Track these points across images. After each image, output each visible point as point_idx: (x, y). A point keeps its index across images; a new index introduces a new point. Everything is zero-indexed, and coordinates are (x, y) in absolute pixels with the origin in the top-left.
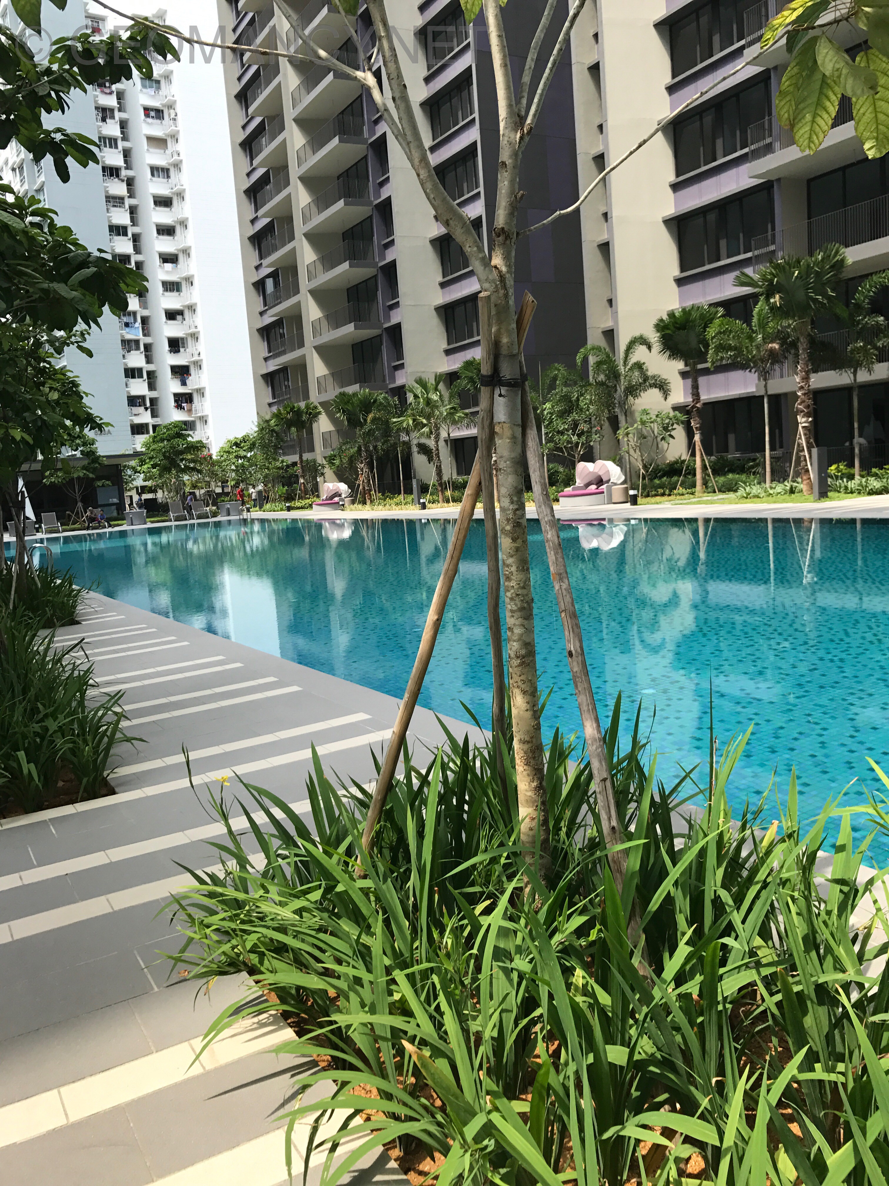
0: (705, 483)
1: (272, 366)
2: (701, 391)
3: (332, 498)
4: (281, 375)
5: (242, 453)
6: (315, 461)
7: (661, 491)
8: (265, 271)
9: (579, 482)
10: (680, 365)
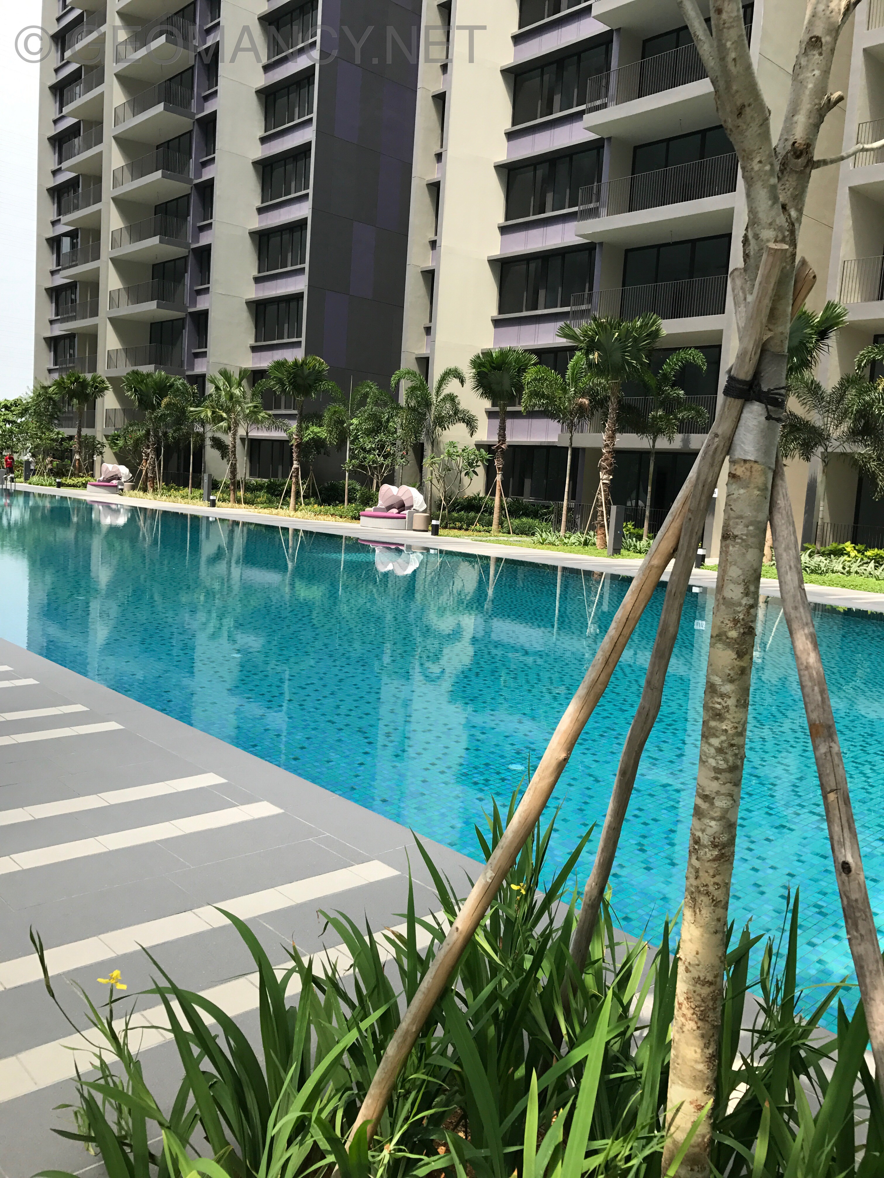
0: (501, 523)
1: (58, 330)
2: (507, 432)
3: (109, 480)
4: (67, 341)
5: (10, 417)
6: (94, 438)
7: (458, 524)
8: (62, 229)
9: (381, 504)
10: (487, 404)
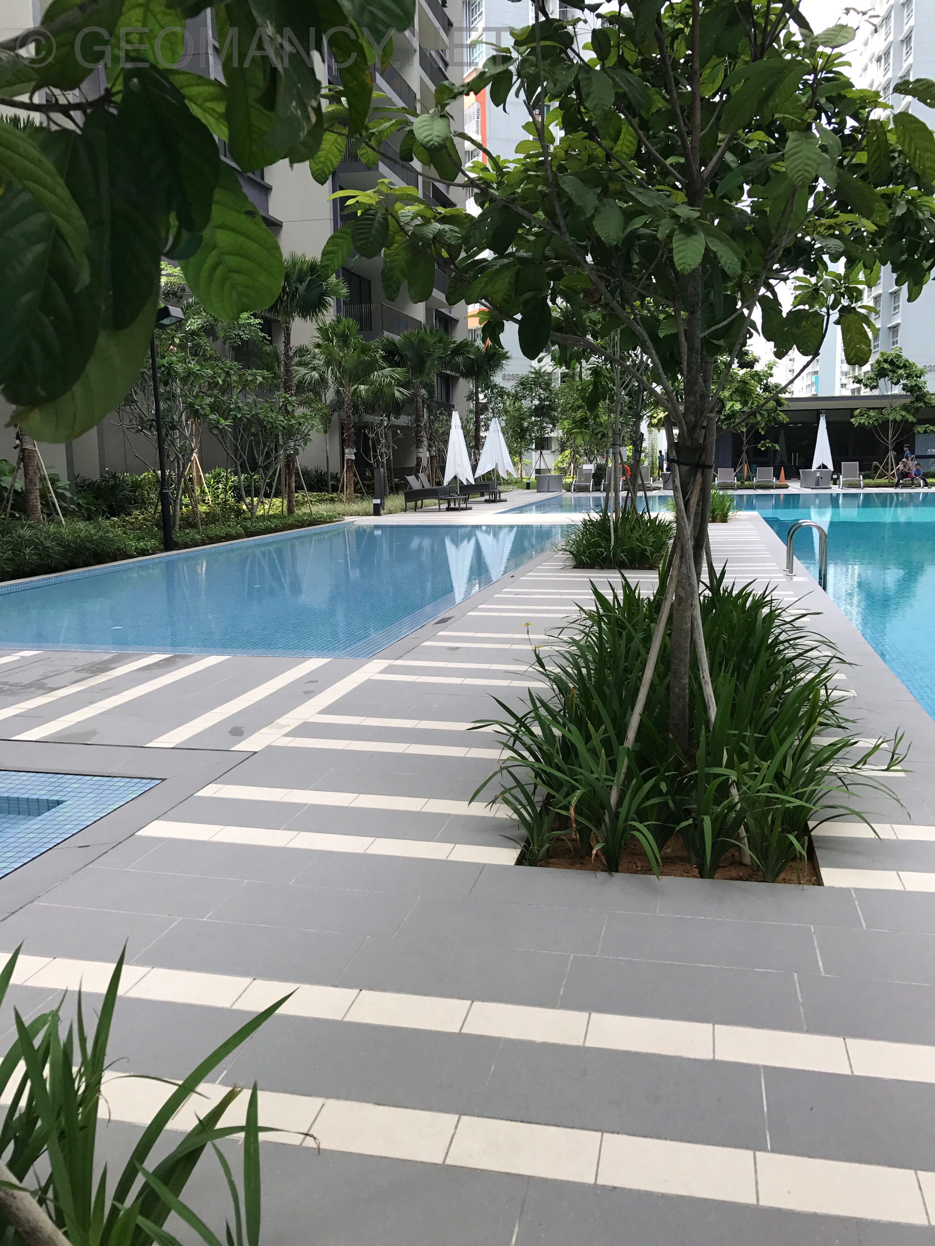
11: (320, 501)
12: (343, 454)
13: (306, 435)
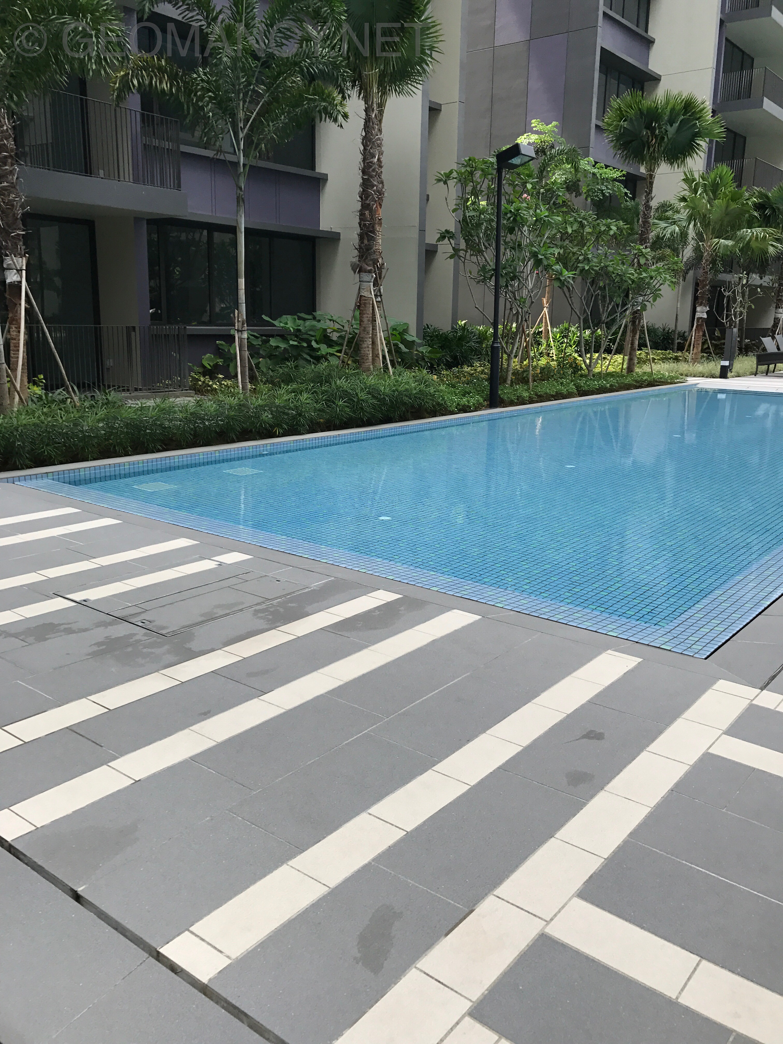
11: (664, 360)
12: (694, 311)
13: (656, 290)
